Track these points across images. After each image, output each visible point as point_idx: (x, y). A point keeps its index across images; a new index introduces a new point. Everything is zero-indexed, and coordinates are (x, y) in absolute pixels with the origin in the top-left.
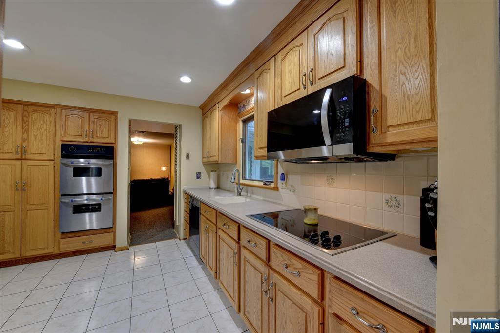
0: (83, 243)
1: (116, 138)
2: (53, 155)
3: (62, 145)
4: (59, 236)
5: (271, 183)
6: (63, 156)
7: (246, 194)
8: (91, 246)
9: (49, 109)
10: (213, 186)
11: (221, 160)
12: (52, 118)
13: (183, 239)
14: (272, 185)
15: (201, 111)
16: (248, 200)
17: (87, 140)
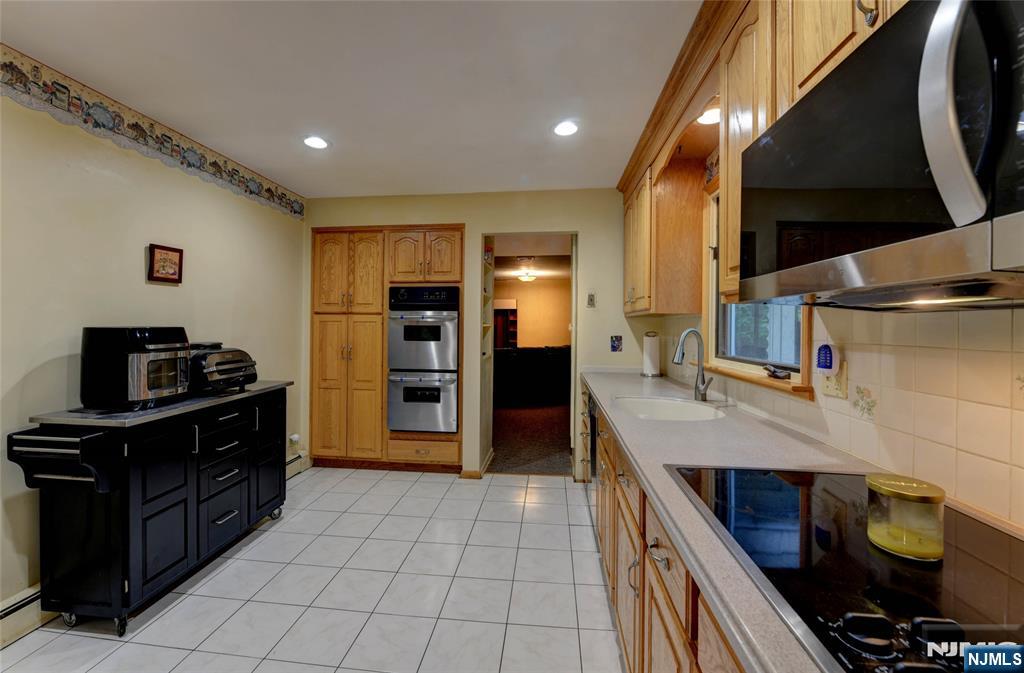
0: (418, 452)
1: (462, 273)
2: (380, 307)
3: (391, 289)
4: (387, 434)
5: (792, 374)
6: (393, 307)
7: (721, 397)
8: (427, 459)
9: (375, 234)
10: (649, 369)
11: (656, 306)
12: (380, 248)
13: (580, 481)
14: (796, 379)
15: (621, 195)
16: (721, 414)
17: (421, 278)
